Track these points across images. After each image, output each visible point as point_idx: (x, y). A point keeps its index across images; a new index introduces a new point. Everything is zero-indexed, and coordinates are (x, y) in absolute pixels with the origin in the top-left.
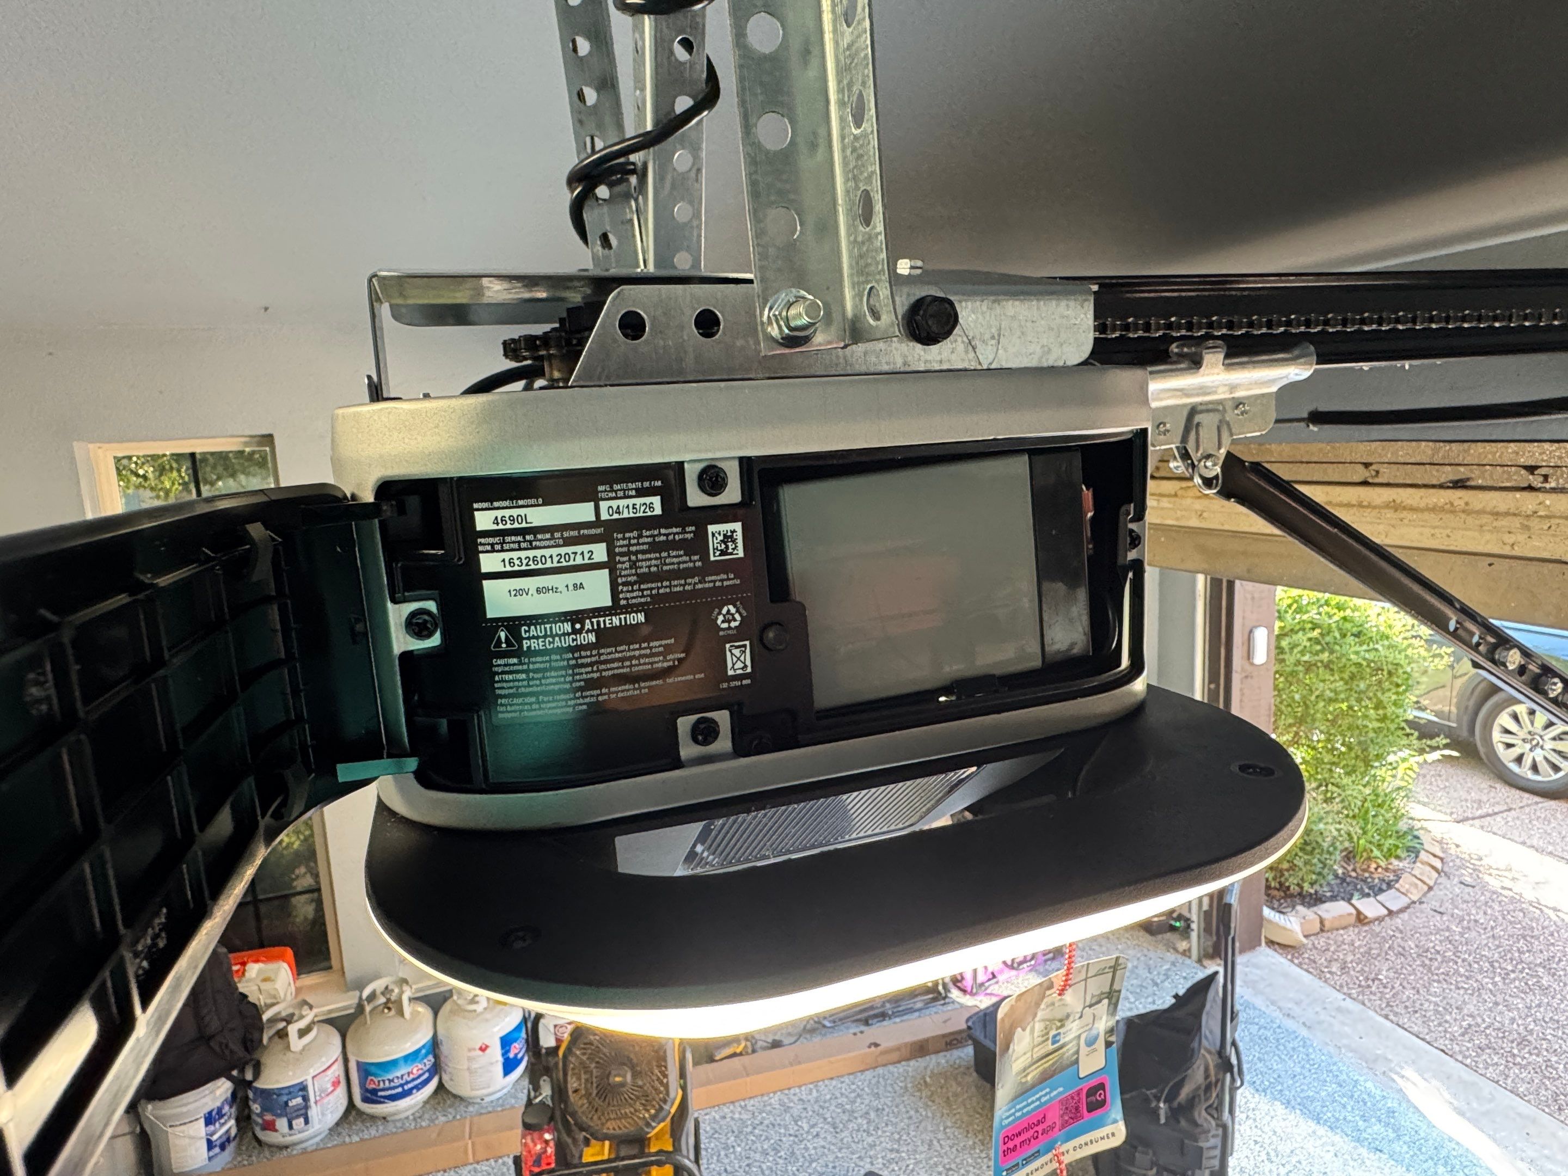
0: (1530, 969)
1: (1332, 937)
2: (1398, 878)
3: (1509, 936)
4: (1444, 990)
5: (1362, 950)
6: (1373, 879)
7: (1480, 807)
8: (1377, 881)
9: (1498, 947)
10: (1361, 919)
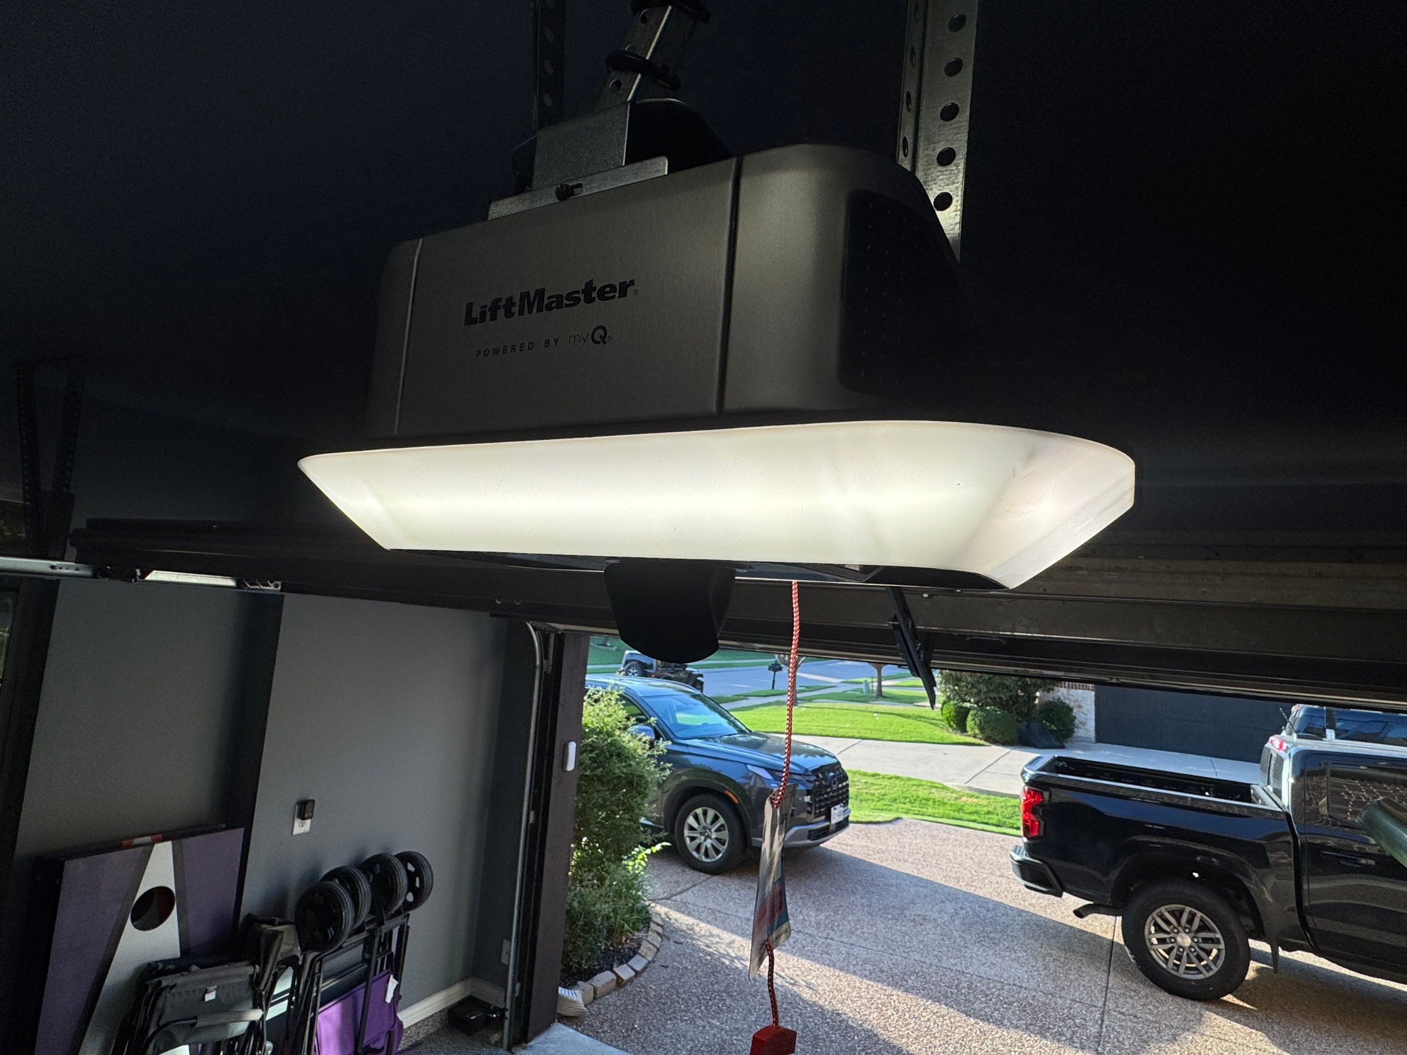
0: (719, 996)
1: (601, 1002)
2: (639, 945)
3: (706, 974)
4: (674, 1024)
5: (621, 1008)
6: (624, 949)
7: (678, 887)
8: (627, 950)
9: (700, 984)
10: (620, 983)
